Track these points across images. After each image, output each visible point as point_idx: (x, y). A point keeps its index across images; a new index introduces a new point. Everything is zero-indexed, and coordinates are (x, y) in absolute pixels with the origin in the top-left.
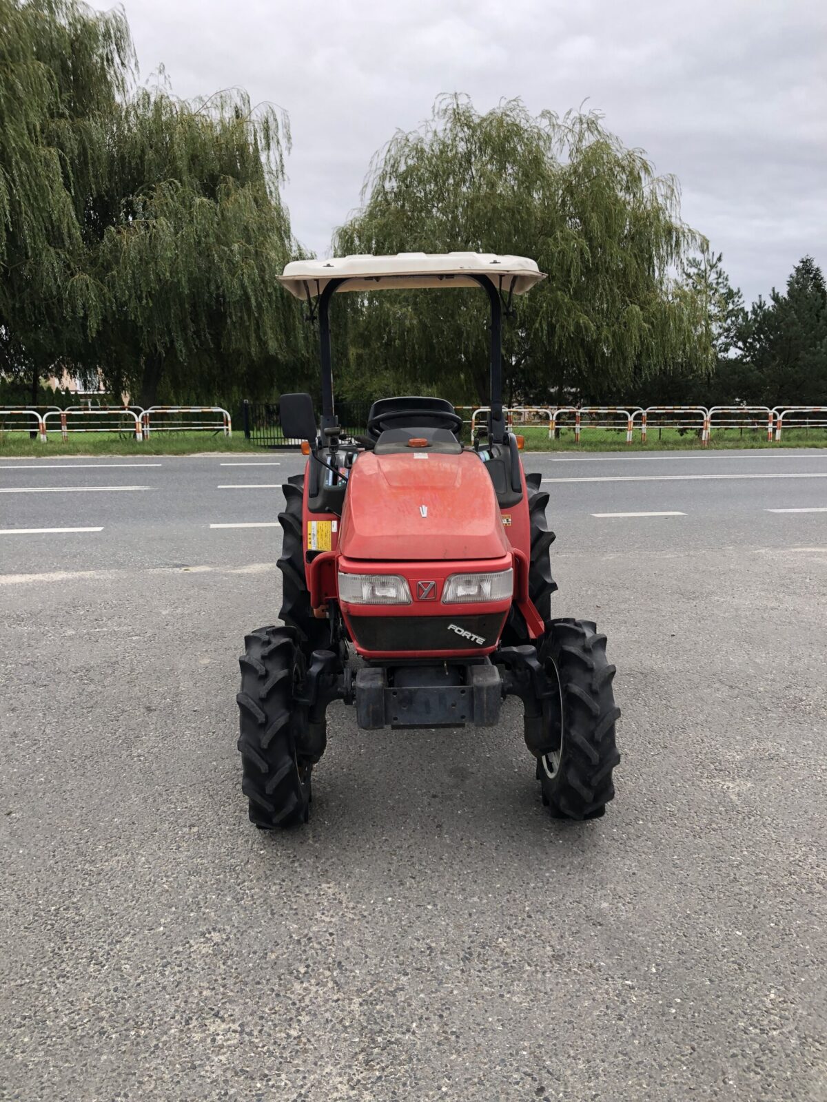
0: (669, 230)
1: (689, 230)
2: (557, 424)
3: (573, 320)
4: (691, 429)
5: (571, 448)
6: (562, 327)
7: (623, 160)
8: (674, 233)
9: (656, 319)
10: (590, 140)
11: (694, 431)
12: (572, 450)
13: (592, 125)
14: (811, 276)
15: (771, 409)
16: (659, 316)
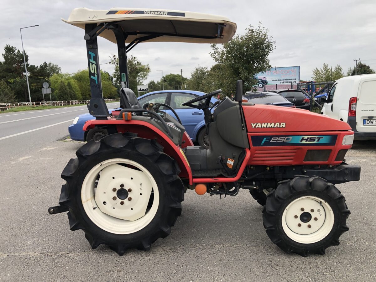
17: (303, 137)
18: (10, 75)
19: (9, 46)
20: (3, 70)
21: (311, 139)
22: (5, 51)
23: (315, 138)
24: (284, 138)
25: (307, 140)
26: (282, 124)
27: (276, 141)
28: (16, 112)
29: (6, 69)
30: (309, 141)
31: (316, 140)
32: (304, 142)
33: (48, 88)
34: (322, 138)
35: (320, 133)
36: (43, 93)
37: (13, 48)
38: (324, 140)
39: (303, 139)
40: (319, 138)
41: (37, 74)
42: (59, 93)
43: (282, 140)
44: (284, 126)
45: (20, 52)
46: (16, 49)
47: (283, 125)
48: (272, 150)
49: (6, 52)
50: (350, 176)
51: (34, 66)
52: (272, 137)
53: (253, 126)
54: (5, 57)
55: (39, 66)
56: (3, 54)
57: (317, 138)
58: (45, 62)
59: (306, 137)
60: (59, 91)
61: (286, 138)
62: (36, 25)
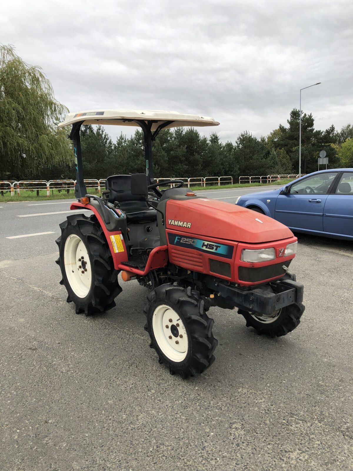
0: (51, 103)
1: (60, 104)
2: (15, 189)
3: (16, 141)
4: (63, 190)
5: (28, 199)
6: (10, 143)
7: (30, 70)
8: (53, 105)
9: (53, 142)
10: (9, 58)
11: (64, 190)
12: (29, 200)
13: (10, 51)
14: (88, 127)
15: (98, 180)
16: (53, 141)
17: (204, 242)
18: (291, 143)
19: (296, 110)
20: (286, 138)
21: (211, 247)
22: (290, 116)
23: (213, 245)
24: (191, 240)
25: (206, 246)
26: (188, 223)
27: (185, 242)
28: (279, 185)
29: (289, 136)
30: (209, 248)
31: (215, 248)
32: (204, 248)
33: (325, 157)
34: (220, 247)
35: (218, 240)
36: (318, 164)
37: (299, 112)
38: (222, 250)
39: (204, 245)
40: (217, 247)
41: (321, 141)
42: (349, 162)
43: (189, 242)
44: (190, 227)
45: (306, 115)
46: (303, 112)
47: (189, 225)
48: (182, 251)
49: (292, 116)
50: (256, 305)
51: (320, 131)
52: (182, 236)
53: (170, 222)
54: (291, 123)
55: (325, 130)
56: (288, 120)
57: (216, 246)
58: (332, 126)
59: (206, 243)
60: (349, 160)
61: (193, 240)
62: (318, 83)
